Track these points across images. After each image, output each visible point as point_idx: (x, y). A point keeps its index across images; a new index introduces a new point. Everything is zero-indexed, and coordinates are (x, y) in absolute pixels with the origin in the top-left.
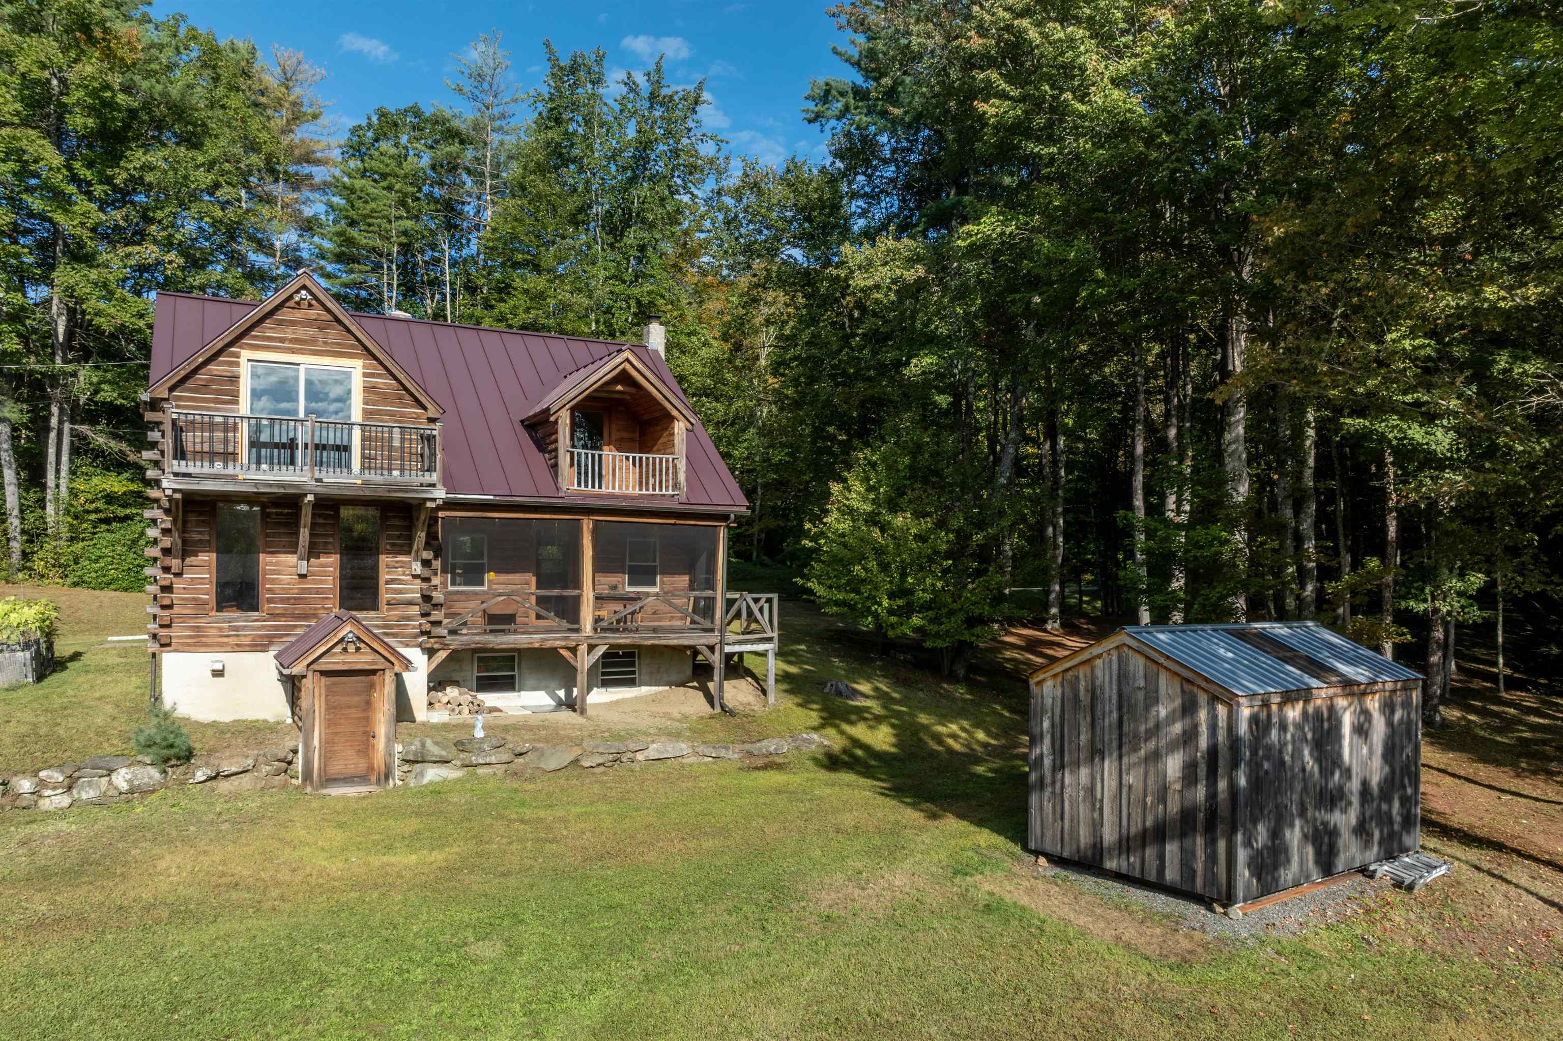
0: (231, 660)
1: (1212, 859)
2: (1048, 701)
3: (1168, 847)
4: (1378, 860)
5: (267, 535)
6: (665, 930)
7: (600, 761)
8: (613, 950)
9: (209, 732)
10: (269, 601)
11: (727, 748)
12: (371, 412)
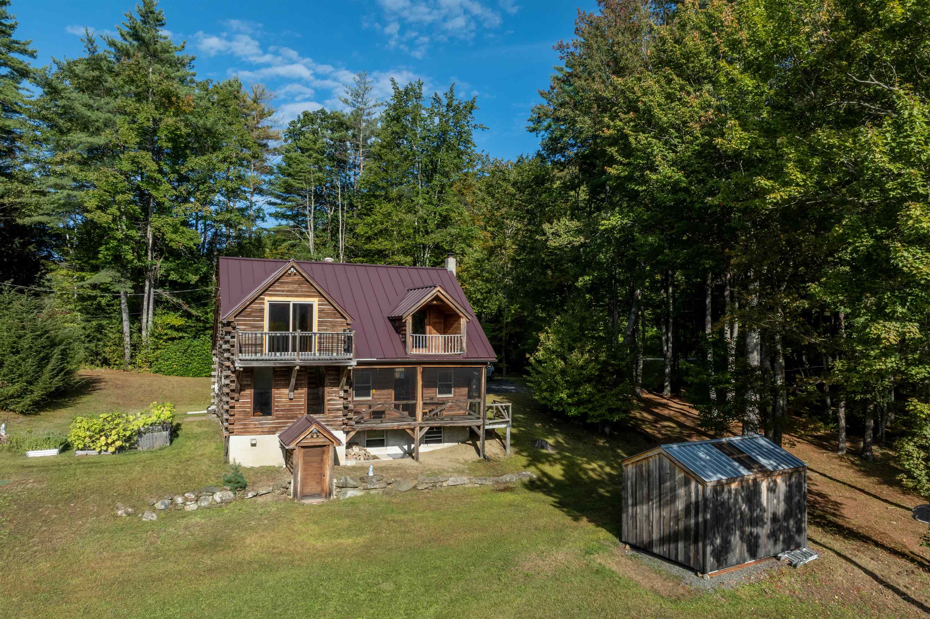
0: (259, 438)
1: (697, 552)
2: (630, 474)
3: (680, 545)
4: (783, 551)
5: (276, 381)
6: (458, 579)
7: (426, 486)
8: (438, 587)
9: (251, 473)
10: (277, 411)
11: (486, 479)
12: (322, 322)
